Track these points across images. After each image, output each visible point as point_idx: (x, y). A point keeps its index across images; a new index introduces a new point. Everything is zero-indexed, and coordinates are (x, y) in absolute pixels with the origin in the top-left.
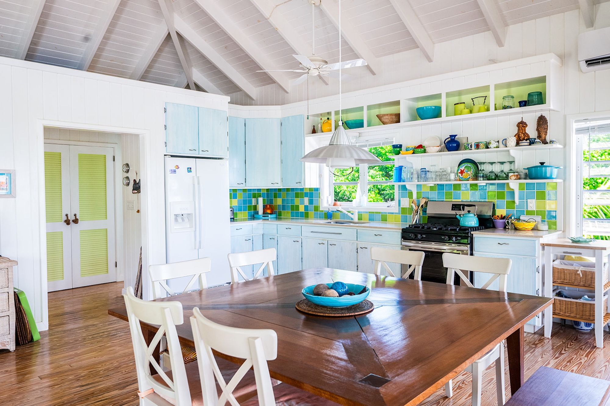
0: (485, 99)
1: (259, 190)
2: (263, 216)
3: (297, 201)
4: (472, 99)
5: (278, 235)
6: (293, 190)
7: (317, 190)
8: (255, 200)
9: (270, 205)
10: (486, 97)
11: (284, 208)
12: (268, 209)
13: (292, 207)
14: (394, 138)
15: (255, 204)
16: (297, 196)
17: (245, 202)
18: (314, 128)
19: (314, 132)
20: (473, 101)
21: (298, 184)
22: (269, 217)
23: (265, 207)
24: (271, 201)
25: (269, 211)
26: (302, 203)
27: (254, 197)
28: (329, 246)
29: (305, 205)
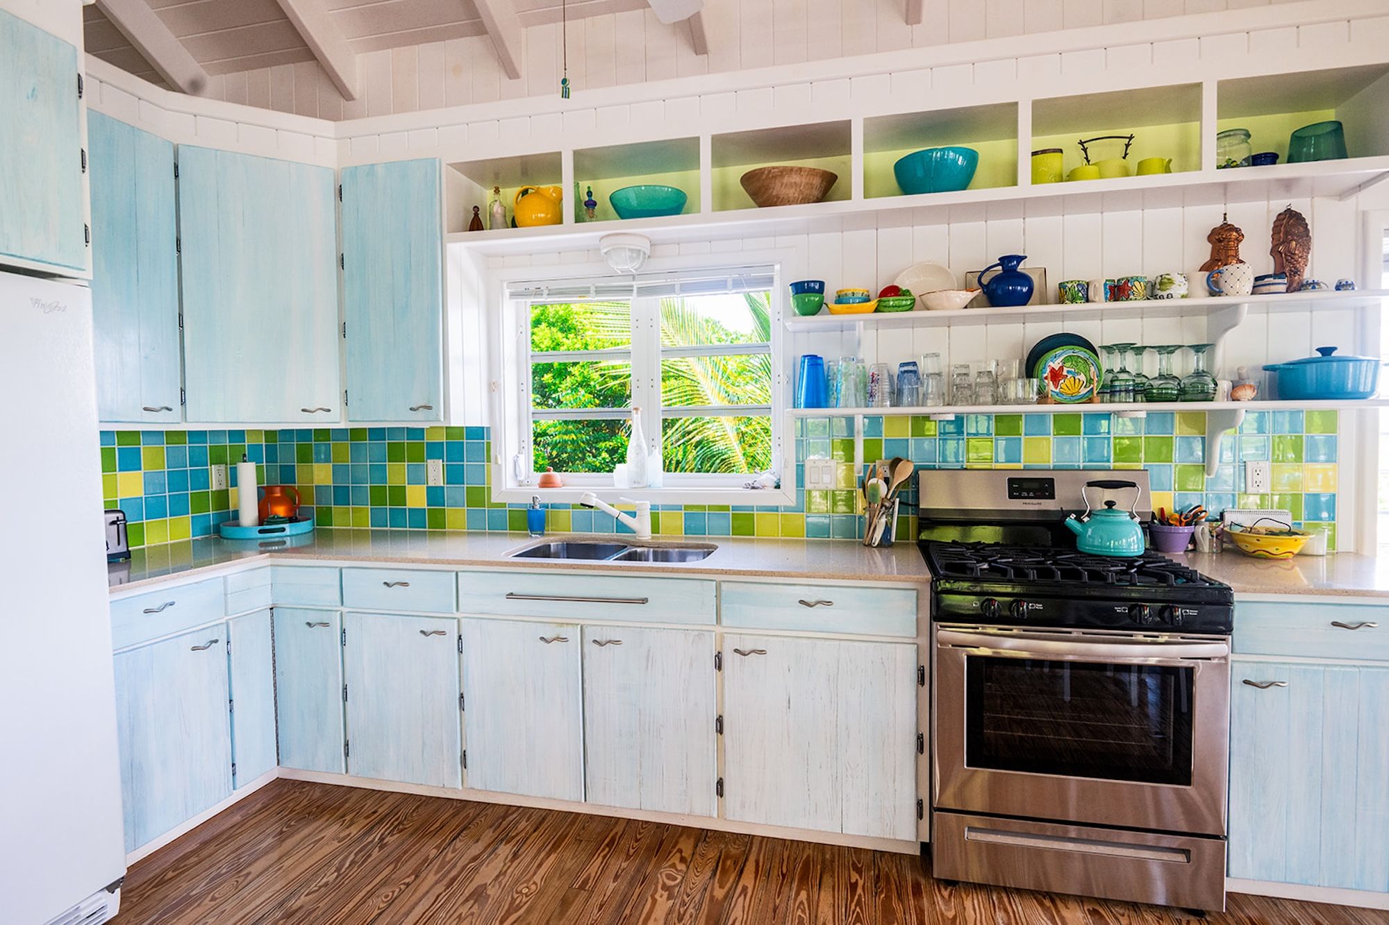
0: (1127, 146)
1: (237, 435)
2: (260, 532)
3: (397, 473)
4: (1081, 143)
5: (344, 609)
6: (378, 433)
7: (477, 433)
8: (223, 474)
9: (283, 489)
10: (1131, 138)
11: (342, 495)
12: (278, 501)
13: (378, 495)
14: (777, 267)
15: (224, 487)
16: (396, 454)
17: (177, 480)
18: (476, 215)
19: (476, 225)
20: (1085, 150)
21: (421, 414)
22: (288, 532)
23: (265, 497)
24: (288, 473)
25: (281, 511)
26: (417, 478)
27: (218, 459)
28: (591, 648)
29: (431, 484)
